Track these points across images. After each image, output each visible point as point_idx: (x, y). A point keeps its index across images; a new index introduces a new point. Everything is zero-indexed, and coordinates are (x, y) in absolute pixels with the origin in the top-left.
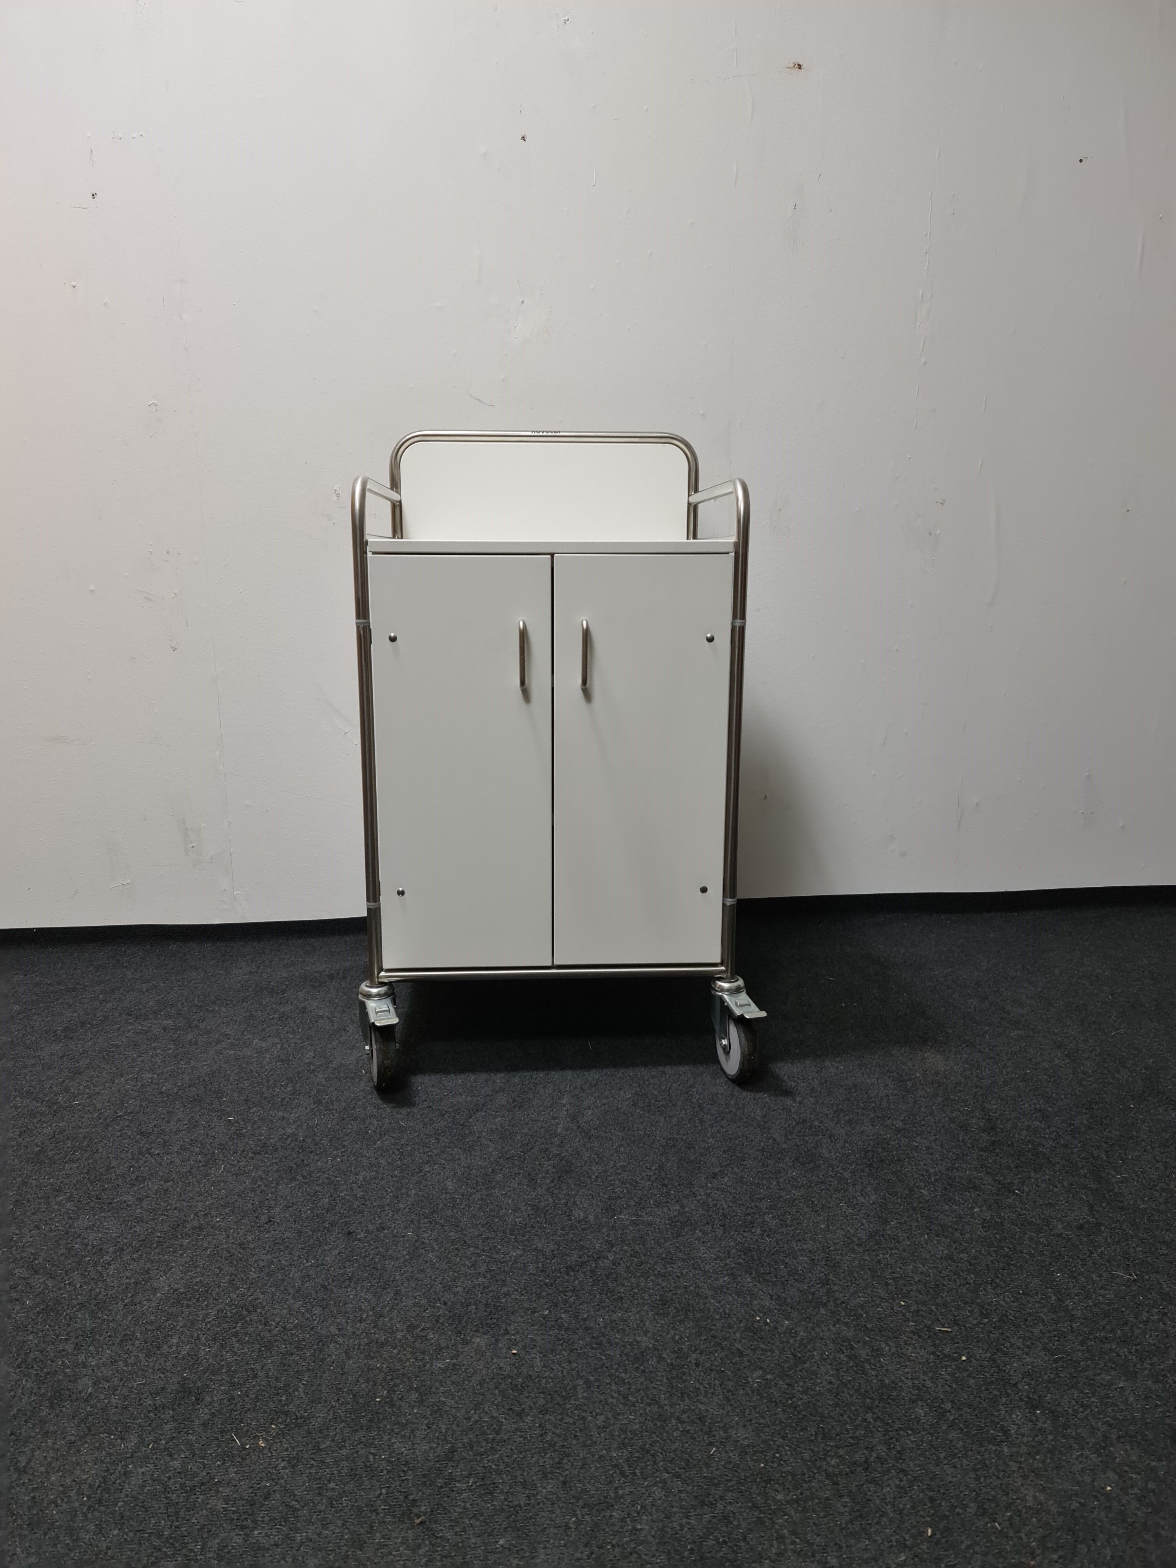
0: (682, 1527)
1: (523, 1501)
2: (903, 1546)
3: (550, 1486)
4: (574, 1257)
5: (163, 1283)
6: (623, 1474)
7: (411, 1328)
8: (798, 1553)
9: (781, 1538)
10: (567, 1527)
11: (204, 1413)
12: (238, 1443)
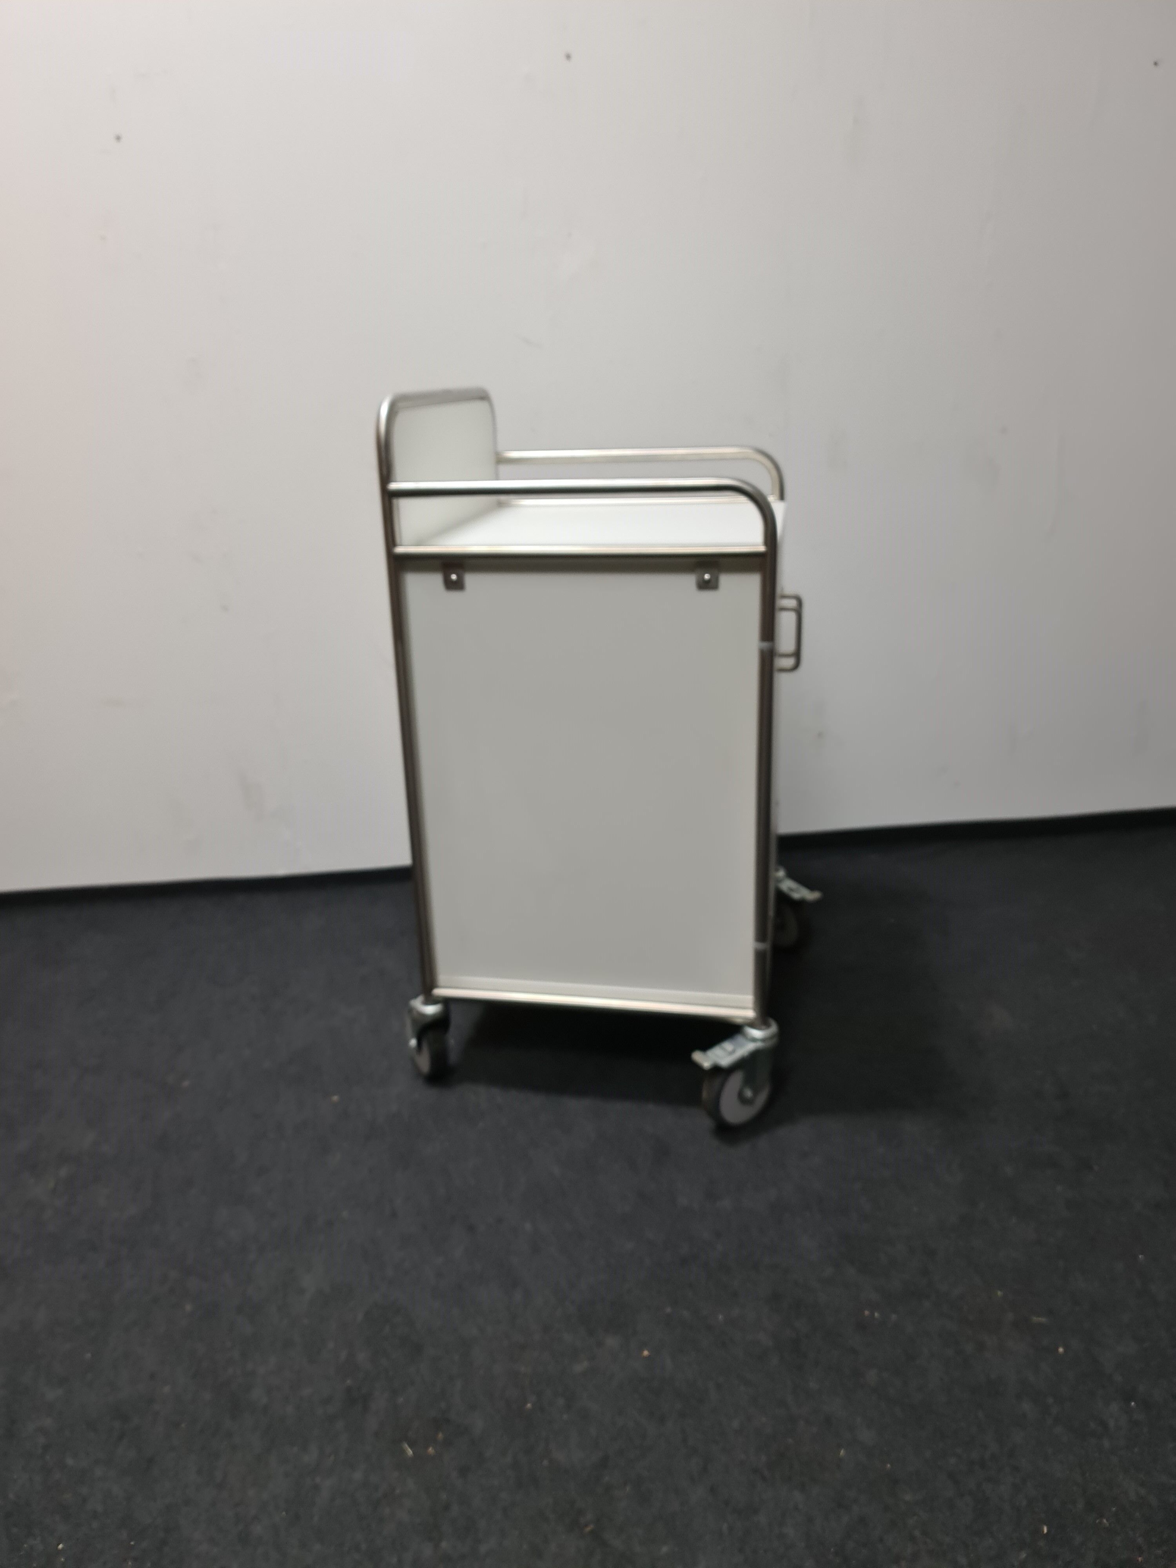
11: (373, 1423)
12: (410, 1452)
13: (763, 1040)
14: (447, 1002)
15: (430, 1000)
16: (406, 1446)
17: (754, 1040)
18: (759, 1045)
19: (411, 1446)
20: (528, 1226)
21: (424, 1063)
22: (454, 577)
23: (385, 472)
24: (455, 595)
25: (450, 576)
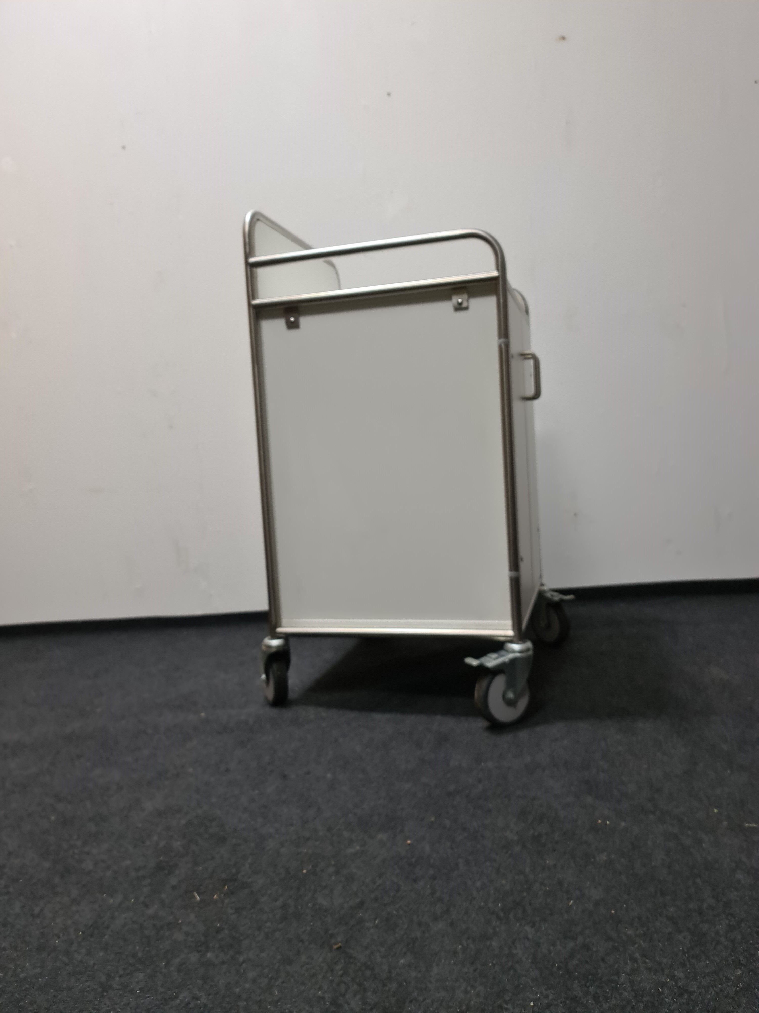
0: (550, 952)
1: (419, 934)
2: (738, 964)
3: (440, 925)
4: (452, 788)
5: (149, 806)
6: (499, 918)
7: (329, 829)
8: (649, 970)
9: (634, 960)
10: (455, 953)
11: (173, 881)
12: (198, 898)
13: (521, 652)
14: (287, 637)
15: (275, 636)
16: (196, 894)
17: (513, 651)
18: (518, 655)
19: (199, 895)
20: (329, 776)
21: (270, 693)
22: (292, 319)
23: (248, 250)
24: (294, 332)
25: (289, 319)
